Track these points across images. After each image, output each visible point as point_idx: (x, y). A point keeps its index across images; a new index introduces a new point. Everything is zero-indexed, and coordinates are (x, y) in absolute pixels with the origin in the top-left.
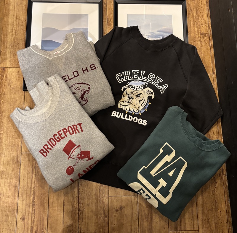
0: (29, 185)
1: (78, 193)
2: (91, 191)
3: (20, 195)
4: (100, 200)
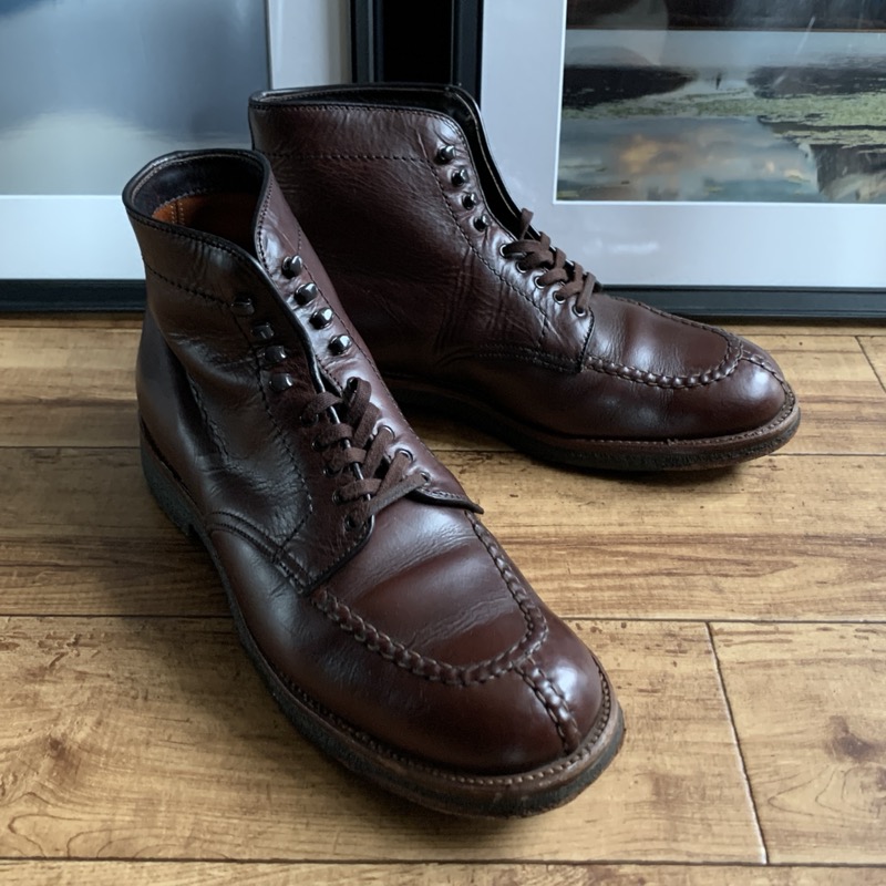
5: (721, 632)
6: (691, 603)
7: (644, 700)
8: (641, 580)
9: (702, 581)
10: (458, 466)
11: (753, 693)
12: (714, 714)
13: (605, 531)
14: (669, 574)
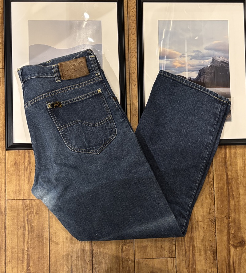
0: (21, 246)
1: (91, 256)
2: (109, 253)
3: (8, 261)
4: (123, 264)
5: (174, 259)
6: (179, 256)
7: (160, 246)
8: (184, 248)
9: (184, 258)
10: (211, 218)
11: (162, 262)
12: (158, 256)
13: (195, 243)
14: (186, 253)
